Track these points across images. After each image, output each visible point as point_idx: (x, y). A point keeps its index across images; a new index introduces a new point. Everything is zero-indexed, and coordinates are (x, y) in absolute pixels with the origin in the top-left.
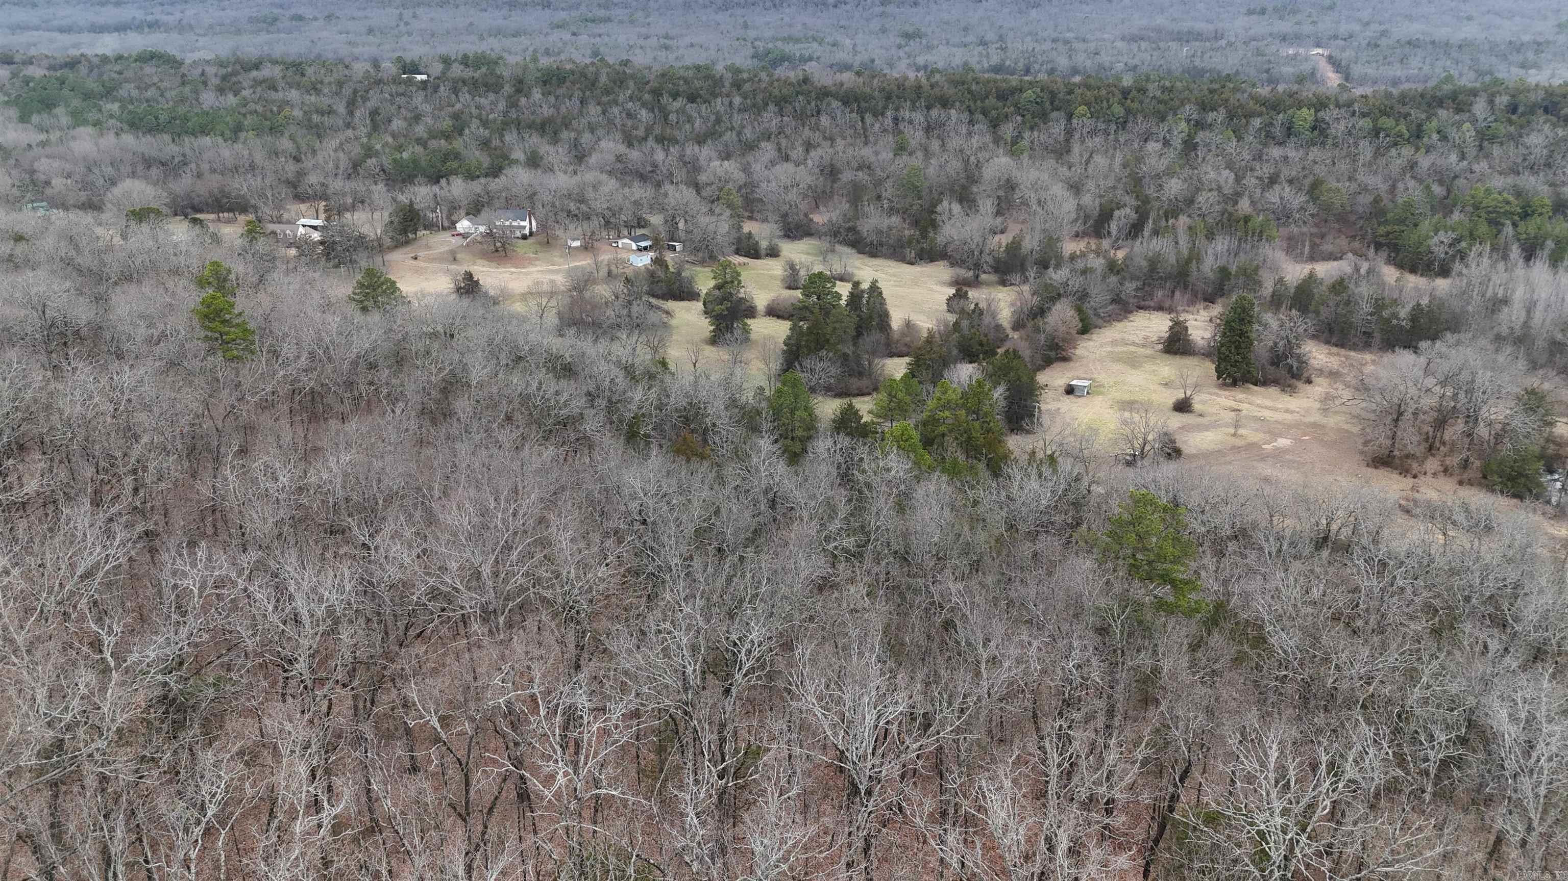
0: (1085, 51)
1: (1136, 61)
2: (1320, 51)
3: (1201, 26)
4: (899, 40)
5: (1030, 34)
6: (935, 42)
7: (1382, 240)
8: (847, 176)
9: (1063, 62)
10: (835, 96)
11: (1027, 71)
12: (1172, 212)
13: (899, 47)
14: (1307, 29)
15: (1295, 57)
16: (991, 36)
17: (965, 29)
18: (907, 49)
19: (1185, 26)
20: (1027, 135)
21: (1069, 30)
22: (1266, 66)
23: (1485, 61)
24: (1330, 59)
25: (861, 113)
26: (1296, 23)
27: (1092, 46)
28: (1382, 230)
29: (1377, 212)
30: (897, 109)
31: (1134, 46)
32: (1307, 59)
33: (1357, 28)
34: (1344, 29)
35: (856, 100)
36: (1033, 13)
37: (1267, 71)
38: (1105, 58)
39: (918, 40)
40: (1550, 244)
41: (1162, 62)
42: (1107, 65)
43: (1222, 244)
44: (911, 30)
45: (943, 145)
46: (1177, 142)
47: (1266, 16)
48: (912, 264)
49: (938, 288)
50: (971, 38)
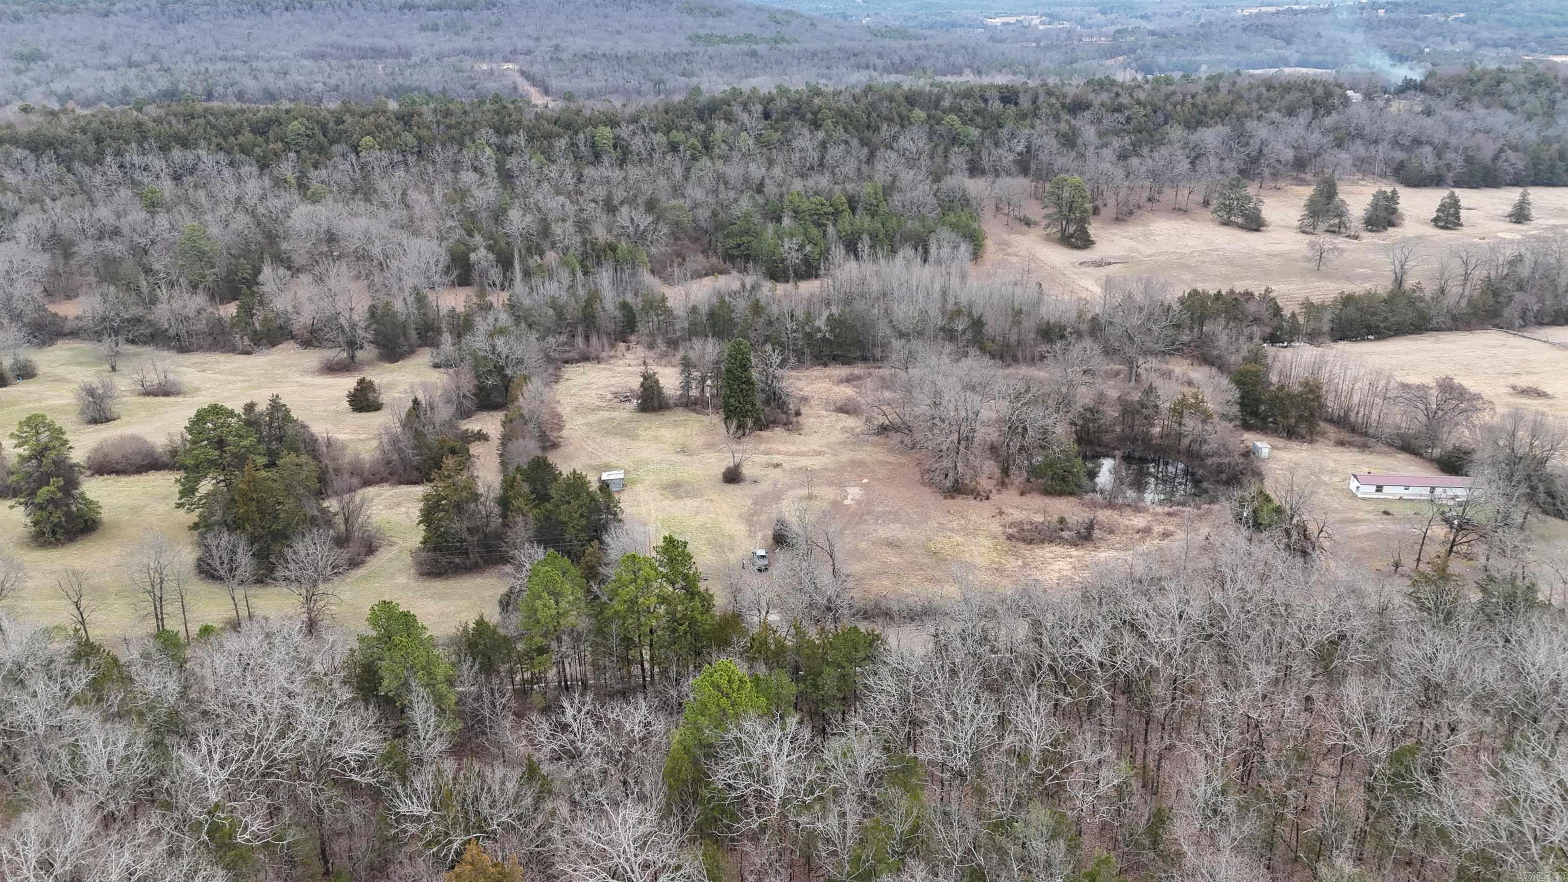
0: (271, 70)
1: (333, 81)
2: (511, 66)
3: (380, 42)
4: (13, 64)
5: (187, 52)
6: (68, 66)
7: (735, 252)
8: (86, 248)
9: (250, 85)
10: (15, 141)
11: (210, 96)
12: (534, 248)
13: (18, 72)
14: (488, 45)
15: (491, 73)
16: (137, 56)
17: (103, 48)
18: (30, 74)
19: (366, 42)
20: (313, 173)
21: (235, 48)
22: (470, 82)
23: (656, 72)
24: (522, 73)
25: (66, 162)
26: (475, 39)
27: (276, 65)
28: (731, 242)
29: (719, 225)
30: (118, 153)
31: (323, 64)
32: (503, 74)
33: (532, 44)
34: (522, 44)
35: (50, 145)
36: (181, 28)
37: (473, 87)
38: (296, 77)
39: (40, 63)
40: (865, 237)
41: (363, 80)
42: (304, 85)
43: (604, 278)
44: (26, 51)
45: (210, 195)
46: (491, 170)
47: (441, 32)
48: (248, 353)
49: (308, 379)
50: (113, 59)
